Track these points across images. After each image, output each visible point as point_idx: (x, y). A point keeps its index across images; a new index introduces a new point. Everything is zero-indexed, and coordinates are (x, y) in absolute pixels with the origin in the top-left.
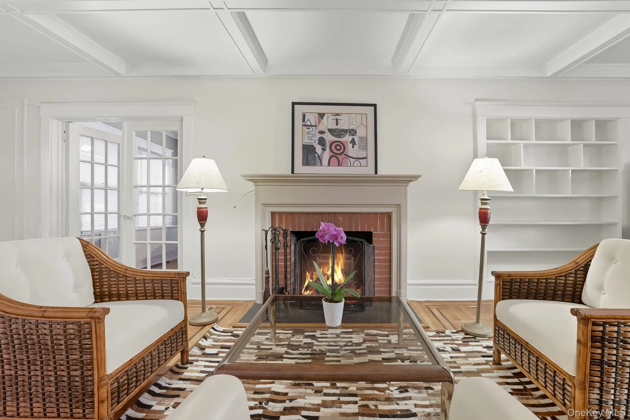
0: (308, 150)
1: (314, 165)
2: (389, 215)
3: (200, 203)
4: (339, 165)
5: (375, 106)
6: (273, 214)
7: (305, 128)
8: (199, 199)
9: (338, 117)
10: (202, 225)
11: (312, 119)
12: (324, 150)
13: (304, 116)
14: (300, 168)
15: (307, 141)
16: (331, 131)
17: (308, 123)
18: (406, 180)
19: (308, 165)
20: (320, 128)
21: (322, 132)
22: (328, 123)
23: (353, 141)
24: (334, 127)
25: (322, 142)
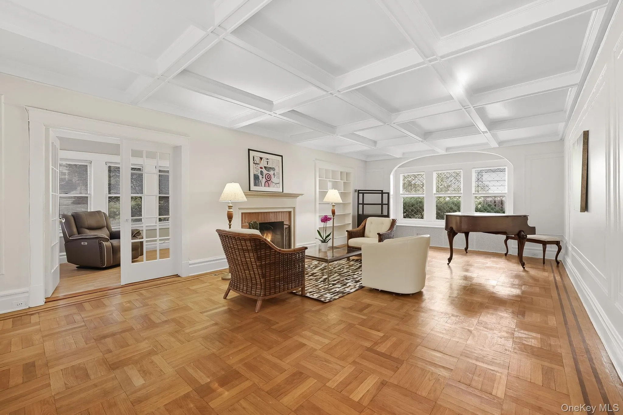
0: (256, 177)
1: (259, 186)
2: (290, 212)
3: (229, 208)
4: (269, 187)
5: (282, 156)
6: (242, 213)
7: (254, 164)
8: (229, 206)
9: (268, 160)
10: (230, 221)
11: (257, 160)
12: (263, 178)
13: (254, 157)
14: (253, 188)
15: (256, 173)
16: (265, 167)
17: (255, 162)
18: (295, 196)
19: (256, 186)
20: (261, 165)
21: (261, 168)
22: (263, 164)
23: (274, 174)
24: (266, 166)
25: (262, 173)
